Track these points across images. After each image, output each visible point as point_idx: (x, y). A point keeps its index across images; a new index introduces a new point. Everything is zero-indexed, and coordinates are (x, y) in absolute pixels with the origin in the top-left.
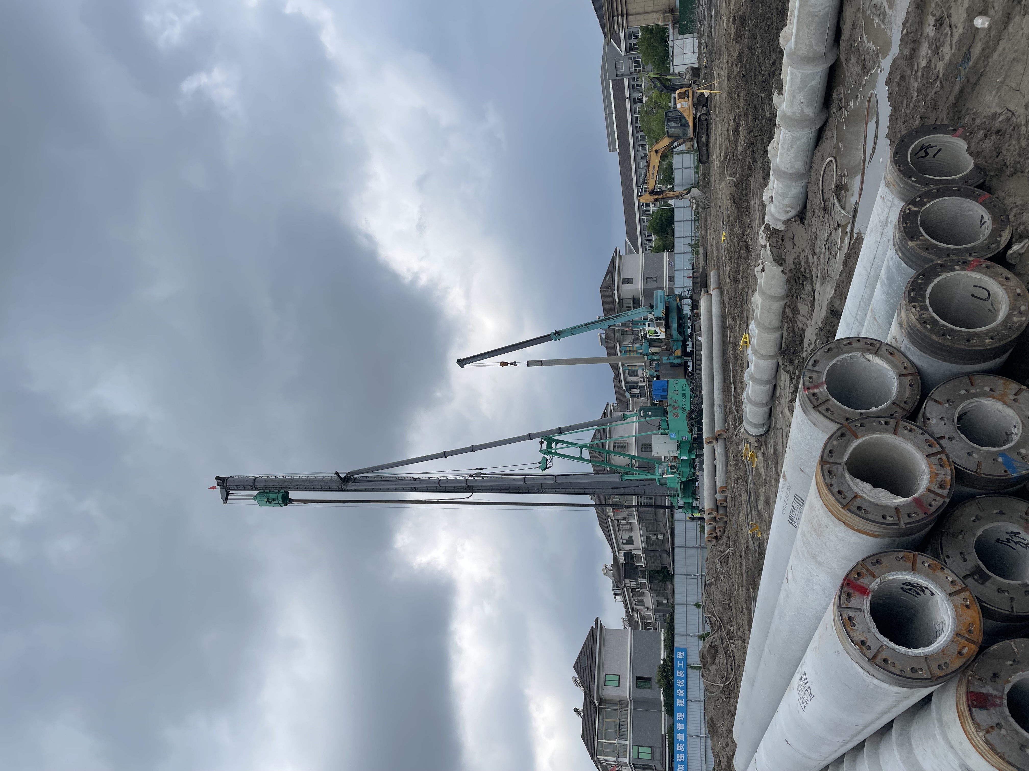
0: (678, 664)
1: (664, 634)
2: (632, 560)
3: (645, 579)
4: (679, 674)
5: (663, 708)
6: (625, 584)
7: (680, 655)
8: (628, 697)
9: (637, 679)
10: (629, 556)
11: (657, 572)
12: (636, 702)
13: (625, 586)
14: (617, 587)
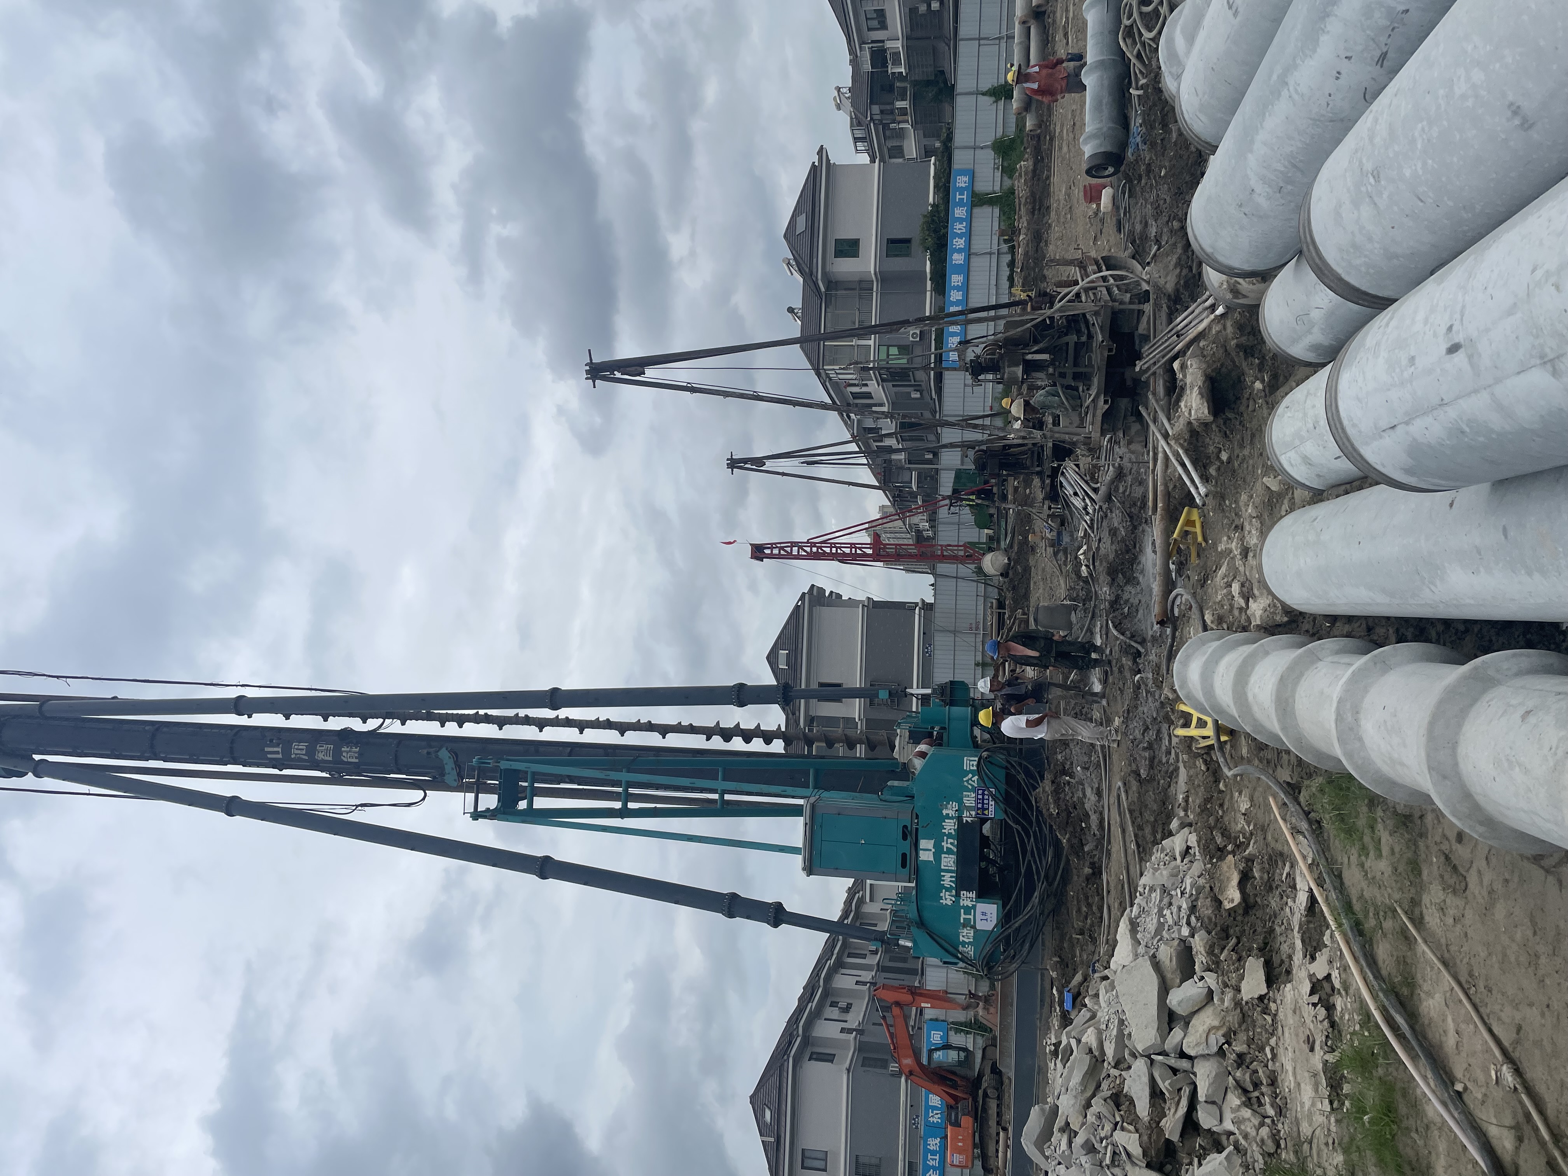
0: (958, 197)
1: (935, 164)
2: (885, 64)
3: (905, 102)
4: (959, 212)
5: (929, 283)
6: (871, 114)
7: (962, 181)
8: (872, 272)
9: (888, 243)
10: (880, 56)
11: (928, 83)
12: (885, 278)
13: (871, 119)
14: (859, 124)
